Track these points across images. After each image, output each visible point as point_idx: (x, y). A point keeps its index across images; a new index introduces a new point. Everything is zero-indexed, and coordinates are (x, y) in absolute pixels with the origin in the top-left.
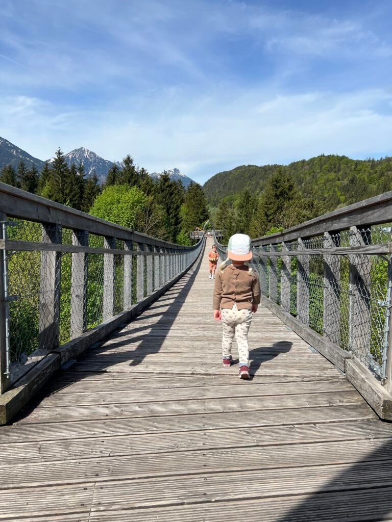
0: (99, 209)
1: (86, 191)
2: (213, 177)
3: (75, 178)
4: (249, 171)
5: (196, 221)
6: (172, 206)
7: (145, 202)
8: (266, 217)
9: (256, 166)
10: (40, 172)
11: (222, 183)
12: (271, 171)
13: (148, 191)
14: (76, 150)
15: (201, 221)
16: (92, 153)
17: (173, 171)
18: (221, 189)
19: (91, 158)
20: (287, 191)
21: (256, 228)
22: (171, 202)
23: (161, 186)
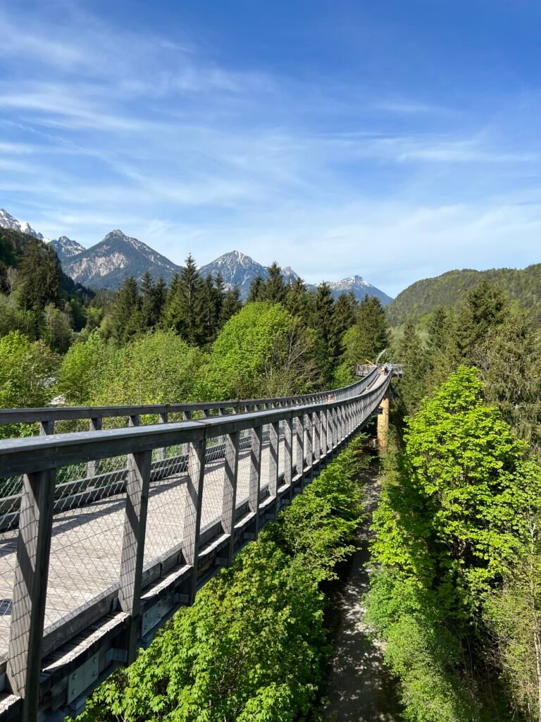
0: (228, 334)
1: (224, 309)
2: (410, 286)
3: (211, 292)
4: (464, 278)
5: (369, 350)
6: (331, 329)
7: (288, 324)
8: (458, 349)
9: (475, 271)
10: (169, 281)
11: (424, 294)
12: (497, 278)
13: (295, 310)
14: (227, 255)
15: (377, 350)
16: (247, 257)
17: (353, 278)
18: (421, 304)
19: (246, 264)
20: (494, 311)
21: (443, 365)
22: (331, 324)
23: (317, 303)
